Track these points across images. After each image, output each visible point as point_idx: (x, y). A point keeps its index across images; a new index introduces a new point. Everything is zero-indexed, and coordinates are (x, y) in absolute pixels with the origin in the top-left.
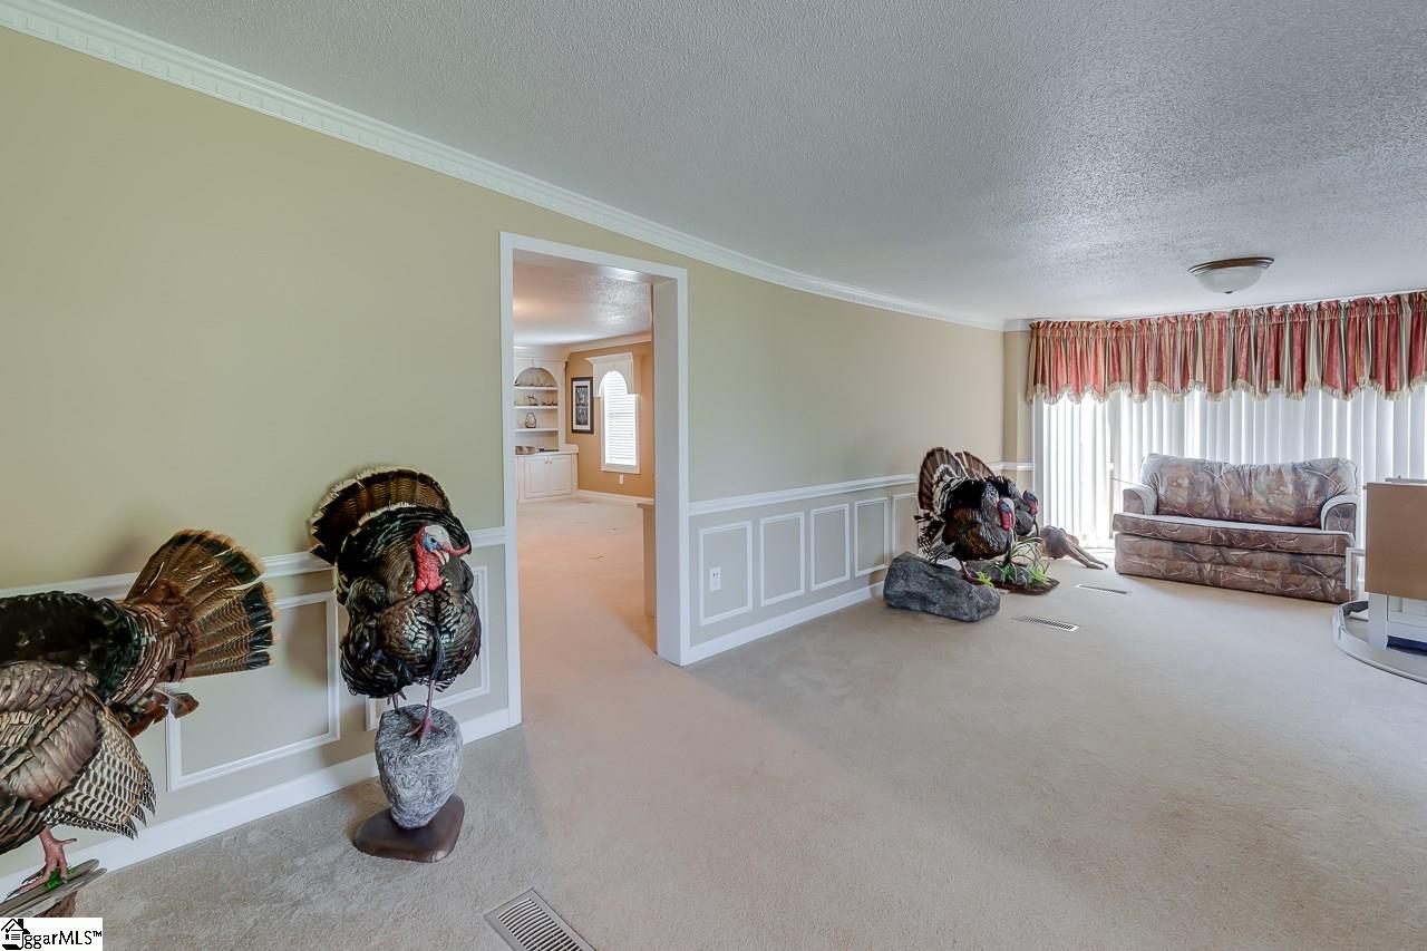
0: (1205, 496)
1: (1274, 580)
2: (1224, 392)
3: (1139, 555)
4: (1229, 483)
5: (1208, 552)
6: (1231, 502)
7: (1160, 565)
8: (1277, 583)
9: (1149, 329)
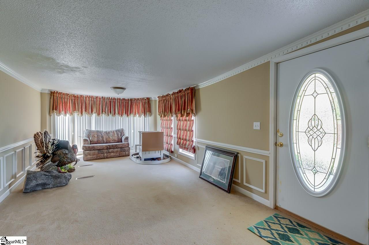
0: (101, 139)
1: (118, 154)
2: (100, 115)
3: (90, 155)
4: (105, 135)
5: (105, 151)
6: (106, 139)
7: (95, 156)
8: (118, 155)
9: (83, 98)
